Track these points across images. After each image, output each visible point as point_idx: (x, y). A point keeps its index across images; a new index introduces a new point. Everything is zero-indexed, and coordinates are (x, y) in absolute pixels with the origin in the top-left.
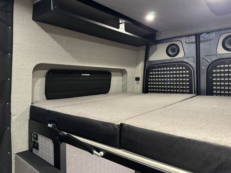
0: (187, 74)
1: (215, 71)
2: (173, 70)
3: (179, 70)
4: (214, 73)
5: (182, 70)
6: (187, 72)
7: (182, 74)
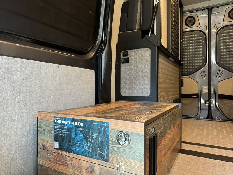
0: (201, 39)
1: (222, 35)
2: (190, 38)
3: (195, 37)
4: (222, 36)
5: (197, 37)
6: (201, 38)
7: (197, 40)
